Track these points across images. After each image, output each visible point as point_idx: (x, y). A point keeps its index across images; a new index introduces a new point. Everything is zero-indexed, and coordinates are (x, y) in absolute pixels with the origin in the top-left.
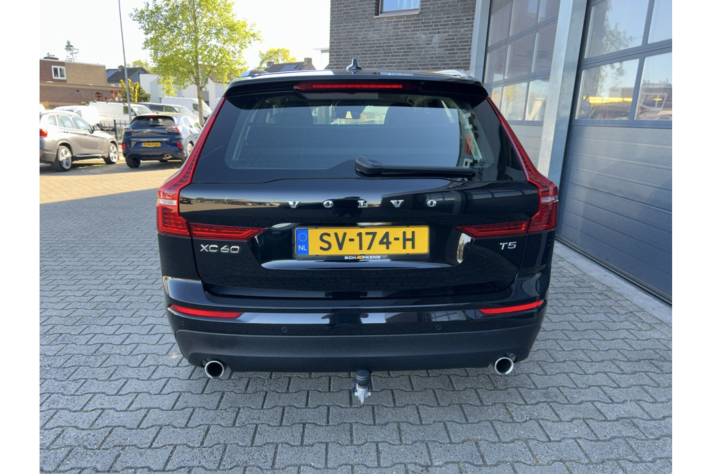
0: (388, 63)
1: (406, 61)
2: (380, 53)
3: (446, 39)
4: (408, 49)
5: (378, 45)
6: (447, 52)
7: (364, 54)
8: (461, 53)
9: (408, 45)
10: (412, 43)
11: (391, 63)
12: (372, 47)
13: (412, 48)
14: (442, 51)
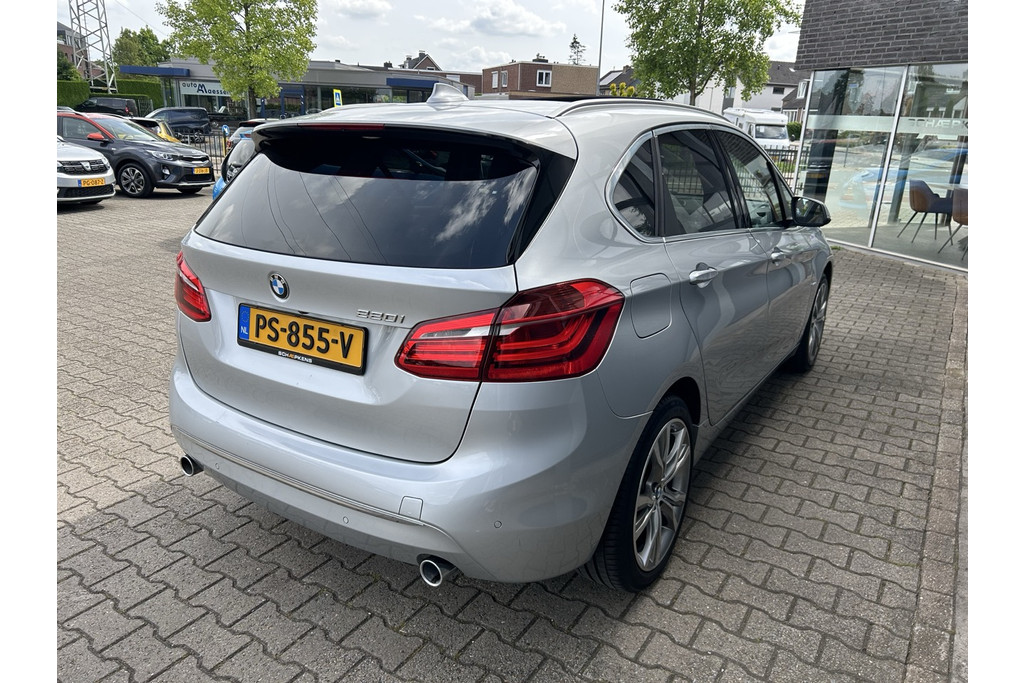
0: (889, 50)
1: (919, 46)
2: (879, 34)
4: (926, 24)
5: (876, 20)
7: (853, 37)
9: (927, 18)
11: (895, 50)
12: (866, 24)
13: (933, 23)
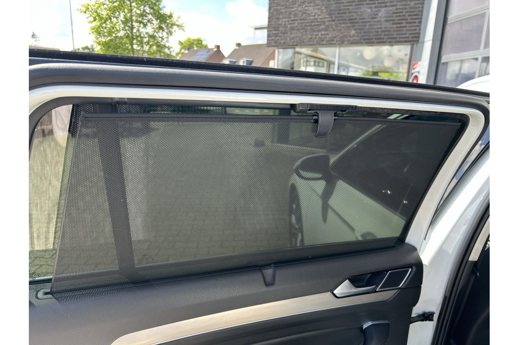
3: (394, 13)
6: (394, 26)
8: (409, 26)
9: (351, 19)
10: (355, 17)
12: (312, 22)
13: (355, 23)
14: (388, 25)
